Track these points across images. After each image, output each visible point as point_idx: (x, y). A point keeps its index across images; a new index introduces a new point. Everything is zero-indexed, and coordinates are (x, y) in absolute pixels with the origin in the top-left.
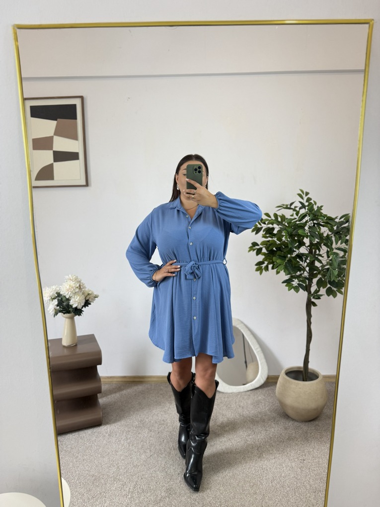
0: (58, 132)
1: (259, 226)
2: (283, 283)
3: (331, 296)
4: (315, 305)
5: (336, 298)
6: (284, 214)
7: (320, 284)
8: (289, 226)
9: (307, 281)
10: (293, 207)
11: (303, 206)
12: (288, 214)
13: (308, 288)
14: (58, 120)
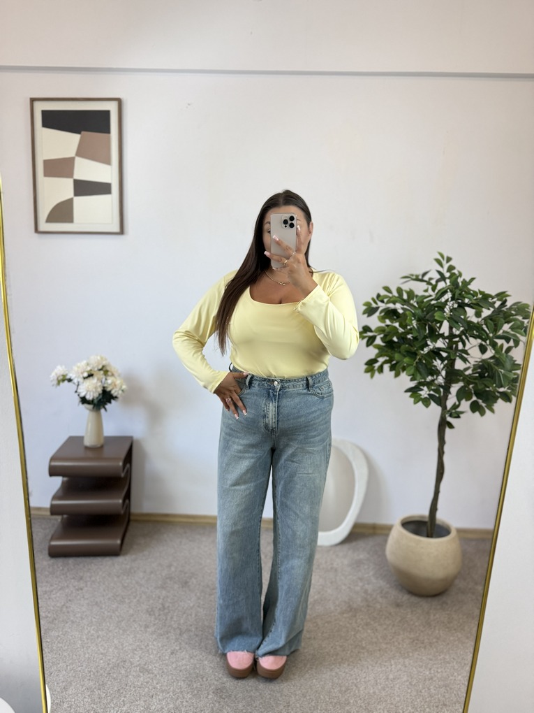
0: (81, 152)
1: (374, 305)
2: (406, 391)
3: (477, 414)
4: (451, 426)
5: (484, 417)
6: (413, 288)
7: (462, 395)
8: (420, 307)
9: (442, 390)
10: (426, 278)
11: (443, 278)
12: (419, 289)
13: (443, 401)
14: (83, 132)
